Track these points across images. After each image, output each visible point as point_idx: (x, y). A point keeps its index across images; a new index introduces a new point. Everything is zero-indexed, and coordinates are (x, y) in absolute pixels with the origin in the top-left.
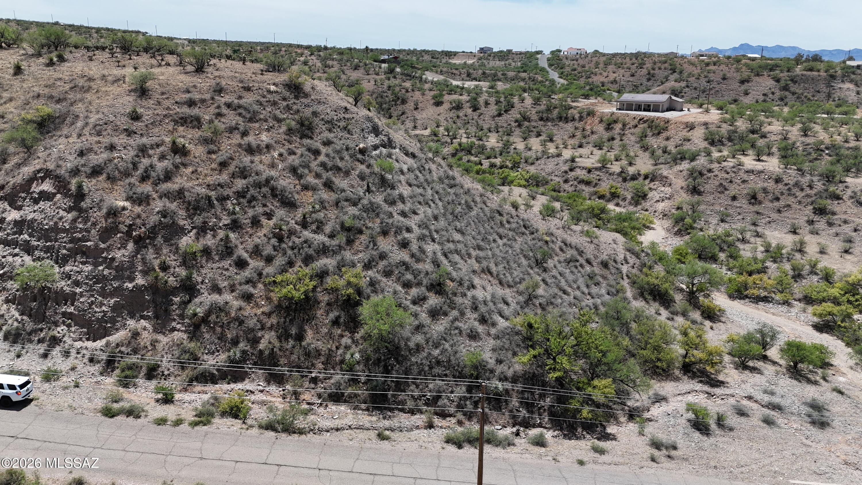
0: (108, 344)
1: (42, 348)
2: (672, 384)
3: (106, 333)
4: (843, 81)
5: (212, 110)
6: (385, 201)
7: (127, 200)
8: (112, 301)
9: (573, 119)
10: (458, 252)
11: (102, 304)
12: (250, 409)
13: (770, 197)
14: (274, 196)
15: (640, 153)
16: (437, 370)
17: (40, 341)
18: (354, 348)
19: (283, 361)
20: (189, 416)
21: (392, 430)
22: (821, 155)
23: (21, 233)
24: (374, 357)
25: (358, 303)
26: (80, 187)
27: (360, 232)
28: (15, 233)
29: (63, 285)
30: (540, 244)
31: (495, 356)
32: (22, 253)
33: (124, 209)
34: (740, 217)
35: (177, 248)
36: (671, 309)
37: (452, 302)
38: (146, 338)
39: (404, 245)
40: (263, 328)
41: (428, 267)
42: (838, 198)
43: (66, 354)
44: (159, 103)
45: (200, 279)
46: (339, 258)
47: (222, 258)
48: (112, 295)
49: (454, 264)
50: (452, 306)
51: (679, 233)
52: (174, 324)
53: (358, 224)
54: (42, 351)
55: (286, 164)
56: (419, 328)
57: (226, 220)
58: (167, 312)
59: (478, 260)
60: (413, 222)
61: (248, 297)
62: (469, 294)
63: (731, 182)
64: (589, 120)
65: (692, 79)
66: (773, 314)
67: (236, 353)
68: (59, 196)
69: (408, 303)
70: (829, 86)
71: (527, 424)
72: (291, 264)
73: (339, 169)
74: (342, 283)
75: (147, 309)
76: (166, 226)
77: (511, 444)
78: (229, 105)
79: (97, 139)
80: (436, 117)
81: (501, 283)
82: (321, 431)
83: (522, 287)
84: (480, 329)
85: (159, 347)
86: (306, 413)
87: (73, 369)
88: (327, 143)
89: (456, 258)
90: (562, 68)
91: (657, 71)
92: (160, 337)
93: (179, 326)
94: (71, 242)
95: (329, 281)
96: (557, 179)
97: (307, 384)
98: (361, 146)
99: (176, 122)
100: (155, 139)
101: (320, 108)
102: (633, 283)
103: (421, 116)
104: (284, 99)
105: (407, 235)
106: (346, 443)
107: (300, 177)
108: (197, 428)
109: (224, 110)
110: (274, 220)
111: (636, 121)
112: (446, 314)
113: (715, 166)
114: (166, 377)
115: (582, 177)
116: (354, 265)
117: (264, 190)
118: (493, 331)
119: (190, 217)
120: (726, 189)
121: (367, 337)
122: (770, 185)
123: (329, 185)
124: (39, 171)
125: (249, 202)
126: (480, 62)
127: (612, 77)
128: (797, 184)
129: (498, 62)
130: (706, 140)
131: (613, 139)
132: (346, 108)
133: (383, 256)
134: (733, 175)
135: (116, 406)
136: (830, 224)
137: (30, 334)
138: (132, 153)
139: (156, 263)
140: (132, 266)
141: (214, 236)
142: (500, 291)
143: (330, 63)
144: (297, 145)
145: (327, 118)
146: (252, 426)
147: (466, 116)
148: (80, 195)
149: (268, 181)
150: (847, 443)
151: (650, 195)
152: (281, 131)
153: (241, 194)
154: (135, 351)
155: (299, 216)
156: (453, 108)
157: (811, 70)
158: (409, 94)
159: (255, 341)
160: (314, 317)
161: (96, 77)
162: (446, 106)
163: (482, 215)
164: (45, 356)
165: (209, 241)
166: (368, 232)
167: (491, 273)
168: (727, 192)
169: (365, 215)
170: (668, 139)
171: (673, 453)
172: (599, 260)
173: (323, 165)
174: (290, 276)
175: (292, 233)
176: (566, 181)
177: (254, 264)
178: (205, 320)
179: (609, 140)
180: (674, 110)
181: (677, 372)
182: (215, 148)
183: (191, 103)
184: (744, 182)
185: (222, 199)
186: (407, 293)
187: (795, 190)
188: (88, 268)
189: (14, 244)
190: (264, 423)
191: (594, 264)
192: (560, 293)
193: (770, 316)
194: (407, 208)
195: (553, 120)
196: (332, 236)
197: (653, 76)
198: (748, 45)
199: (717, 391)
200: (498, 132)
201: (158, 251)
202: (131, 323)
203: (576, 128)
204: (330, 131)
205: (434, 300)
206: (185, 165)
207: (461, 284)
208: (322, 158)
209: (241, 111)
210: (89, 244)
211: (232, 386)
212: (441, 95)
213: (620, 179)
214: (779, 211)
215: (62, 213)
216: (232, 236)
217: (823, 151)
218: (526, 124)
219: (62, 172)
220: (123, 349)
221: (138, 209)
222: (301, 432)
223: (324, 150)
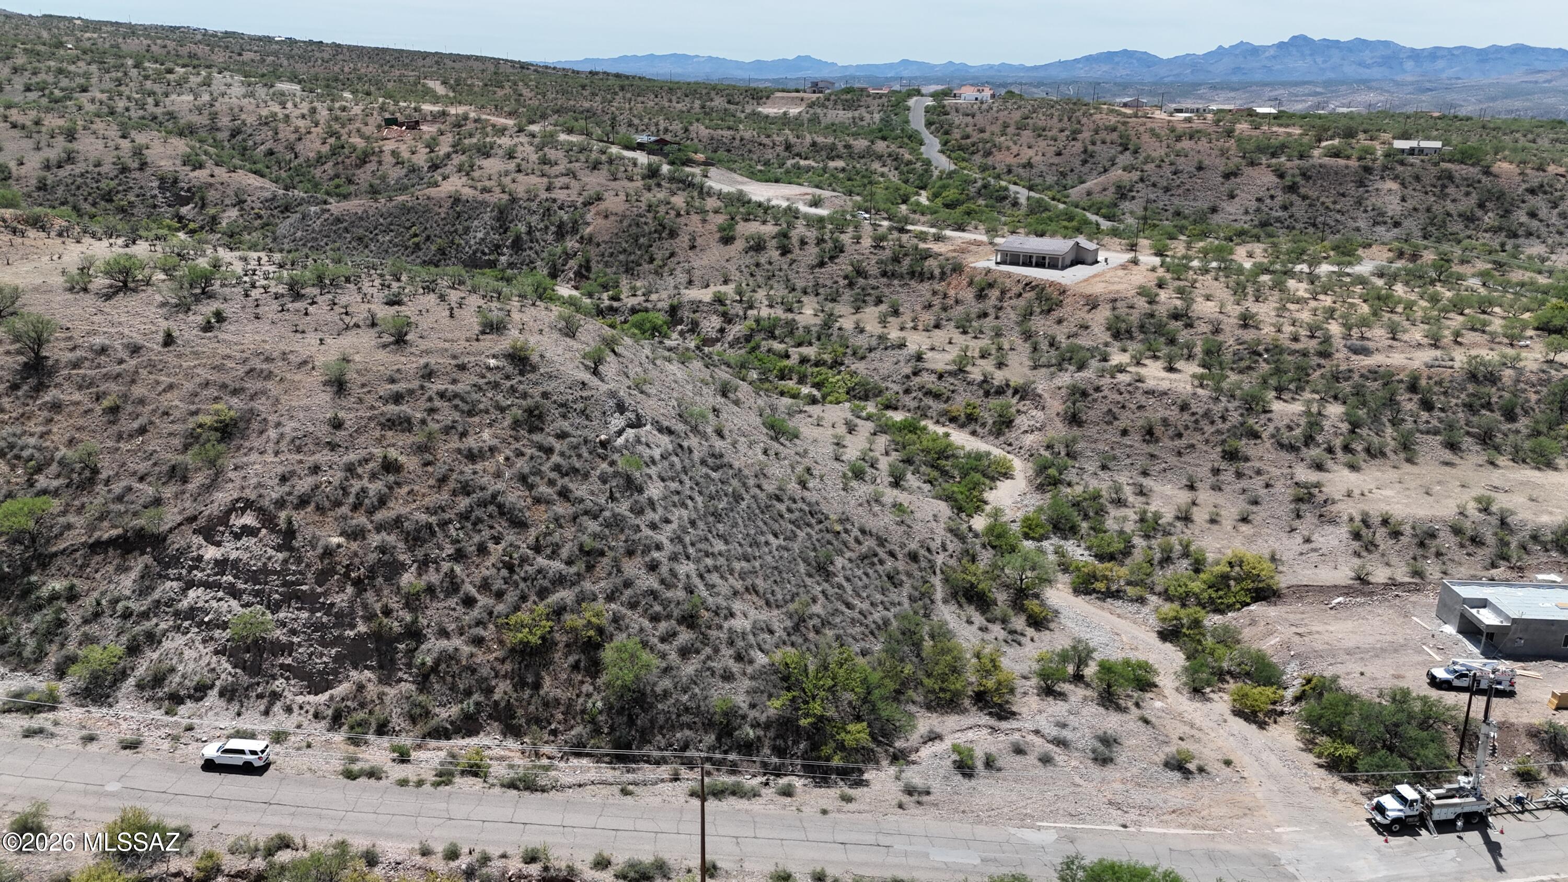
0: (332, 698)
1: (262, 705)
2: (956, 717)
3: (329, 686)
4: (1382, 178)
5: (423, 404)
6: (632, 510)
7: (341, 535)
8: (333, 652)
9: (932, 277)
10: (717, 569)
11: (322, 655)
12: (489, 766)
13: (1171, 432)
14: (502, 514)
15: (1018, 342)
16: (685, 718)
17: (260, 696)
18: (596, 696)
19: (520, 712)
20: (430, 777)
21: (635, 784)
22: (1256, 362)
23: (223, 574)
24: (617, 705)
25: (599, 646)
26: (289, 522)
27: (602, 554)
28: (216, 574)
29: (279, 634)
30: (829, 536)
31: (748, 699)
32: (227, 598)
33: (339, 546)
34: (1128, 461)
35: (398, 588)
36: (989, 615)
37: (705, 636)
38: (372, 690)
39: (653, 567)
40: (496, 676)
41: (680, 594)
42: (1256, 435)
43: (289, 710)
44: (361, 401)
45: (425, 622)
46: (577, 589)
47: (448, 595)
48: (332, 644)
49: (710, 587)
50: (705, 641)
51: (1040, 488)
52: (400, 674)
53: (598, 545)
54: (262, 708)
55: (513, 471)
56: (667, 670)
57: (449, 550)
58: (393, 661)
59: (742, 576)
60: (662, 537)
61: (478, 641)
62: (726, 625)
63: (1123, 407)
64: (954, 280)
65: (1150, 167)
66: (1119, 616)
67: (469, 705)
68: (264, 531)
69: (656, 640)
70: (1361, 184)
71: (778, 772)
72: (524, 598)
73: (576, 471)
74: (580, 623)
75: (371, 658)
76: (386, 564)
77: (756, 795)
78: (442, 395)
79: (299, 457)
80: (724, 263)
81: (768, 603)
82: (563, 787)
83: (792, 607)
84: (735, 667)
85: (387, 700)
86: (547, 768)
87: (299, 727)
88: (562, 436)
89: (714, 578)
90: (947, 133)
91: (1098, 148)
92: (387, 689)
93: (406, 676)
94: (283, 585)
95: (569, 619)
96: (896, 387)
97: (546, 737)
98: (603, 437)
99: (383, 426)
100: (363, 453)
101: (550, 386)
102: (946, 580)
103: (700, 262)
104: (508, 377)
105: (656, 555)
106: (589, 799)
107: (531, 487)
108: (440, 788)
109: (437, 403)
110: (503, 544)
111: (1021, 286)
112: (698, 652)
113: (1106, 381)
114: (397, 733)
115: (930, 386)
116: (595, 599)
117: (491, 508)
118: (749, 670)
119: (411, 549)
120: (1116, 419)
121: (608, 685)
122: (1173, 414)
123: (564, 494)
124: (237, 501)
125: (475, 524)
126: (811, 111)
127: (1027, 154)
128: (1207, 414)
129: (841, 112)
130: (1108, 329)
131: (985, 315)
132: (583, 383)
133: (628, 584)
134: (1128, 396)
135: (356, 767)
136: (1239, 475)
137: (247, 689)
138: (340, 475)
139: (378, 607)
140: (352, 612)
141: (438, 570)
142: (764, 615)
143: (552, 154)
144: (525, 442)
145: (561, 399)
146: (493, 785)
147: (770, 263)
148: (290, 533)
149: (494, 496)
150: (1124, 781)
151: (1017, 421)
152: (506, 424)
153: (464, 516)
154: (362, 705)
155: (531, 540)
156: (751, 248)
157: (1337, 155)
158: (682, 220)
159: (489, 691)
160: (551, 662)
161: (275, 355)
162: (739, 244)
163: (754, 506)
164: (266, 713)
165: (433, 577)
166: (611, 554)
167: (757, 592)
168: (1116, 423)
169: (607, 532)
170: (1060, 322)
171: (925, 798)
172: (906, 550)
173: (557, 468)
174: (523, 616)
175: (524, 560)
176: (907, 391)
177: (483, 600)
178: (434, 669)
179: (979, 317)
180: (1083, 263)
181: (967, 702)
182: (431, 458)
183: (397, 398)
184: (1140, 407)
185: (444, 524)
186: (655, 628)
187: (1204, 424)
188: (305, 615)
189: (217, 586)
190: (506, 781)
191: (900, 556)
192: (843, 608)
193: (1114, 618)
194: (656, 517)
195: (901, 277)
196: (569, 563)
197: (1092, 156)
198: (1304, 38)
199: (1004, 725)
200: (817, 294)
201: (378, 593)
202: (354, 674)
203: (935, 293)
204: (564, 416)
205: (685, 636)
206: (399, 484)
207: (717, 614)
208: (556, 458)
209: (457, 401)
210: (304, 588)
211: (467, 741)
212: (731, 227)
213: (981, 392)
214: (1180, 454)
215: (270, 552)
216: (458, 569)
217: (1260, 355)
218: (861, 281)
219: (266, 503)
220: (349, 703)
221: (354, 546)
222: (543, 790)
223: (558, 446)
